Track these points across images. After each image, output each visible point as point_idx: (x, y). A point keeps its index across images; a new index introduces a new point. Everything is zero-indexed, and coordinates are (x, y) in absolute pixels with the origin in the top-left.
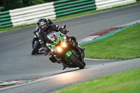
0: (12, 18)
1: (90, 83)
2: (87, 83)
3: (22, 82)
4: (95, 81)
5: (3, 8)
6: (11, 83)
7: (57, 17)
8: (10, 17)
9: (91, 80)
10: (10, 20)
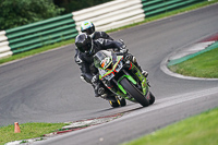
0: (77, 24)
1: (205, 116)
2: (200, 117)
3: (99, 121)
4: (212, 114)
5: (63, 9)
6: (83, 124)
7: (146, 17)
8: (74, 22)
9: (207, 113)
10: (74, 27)
